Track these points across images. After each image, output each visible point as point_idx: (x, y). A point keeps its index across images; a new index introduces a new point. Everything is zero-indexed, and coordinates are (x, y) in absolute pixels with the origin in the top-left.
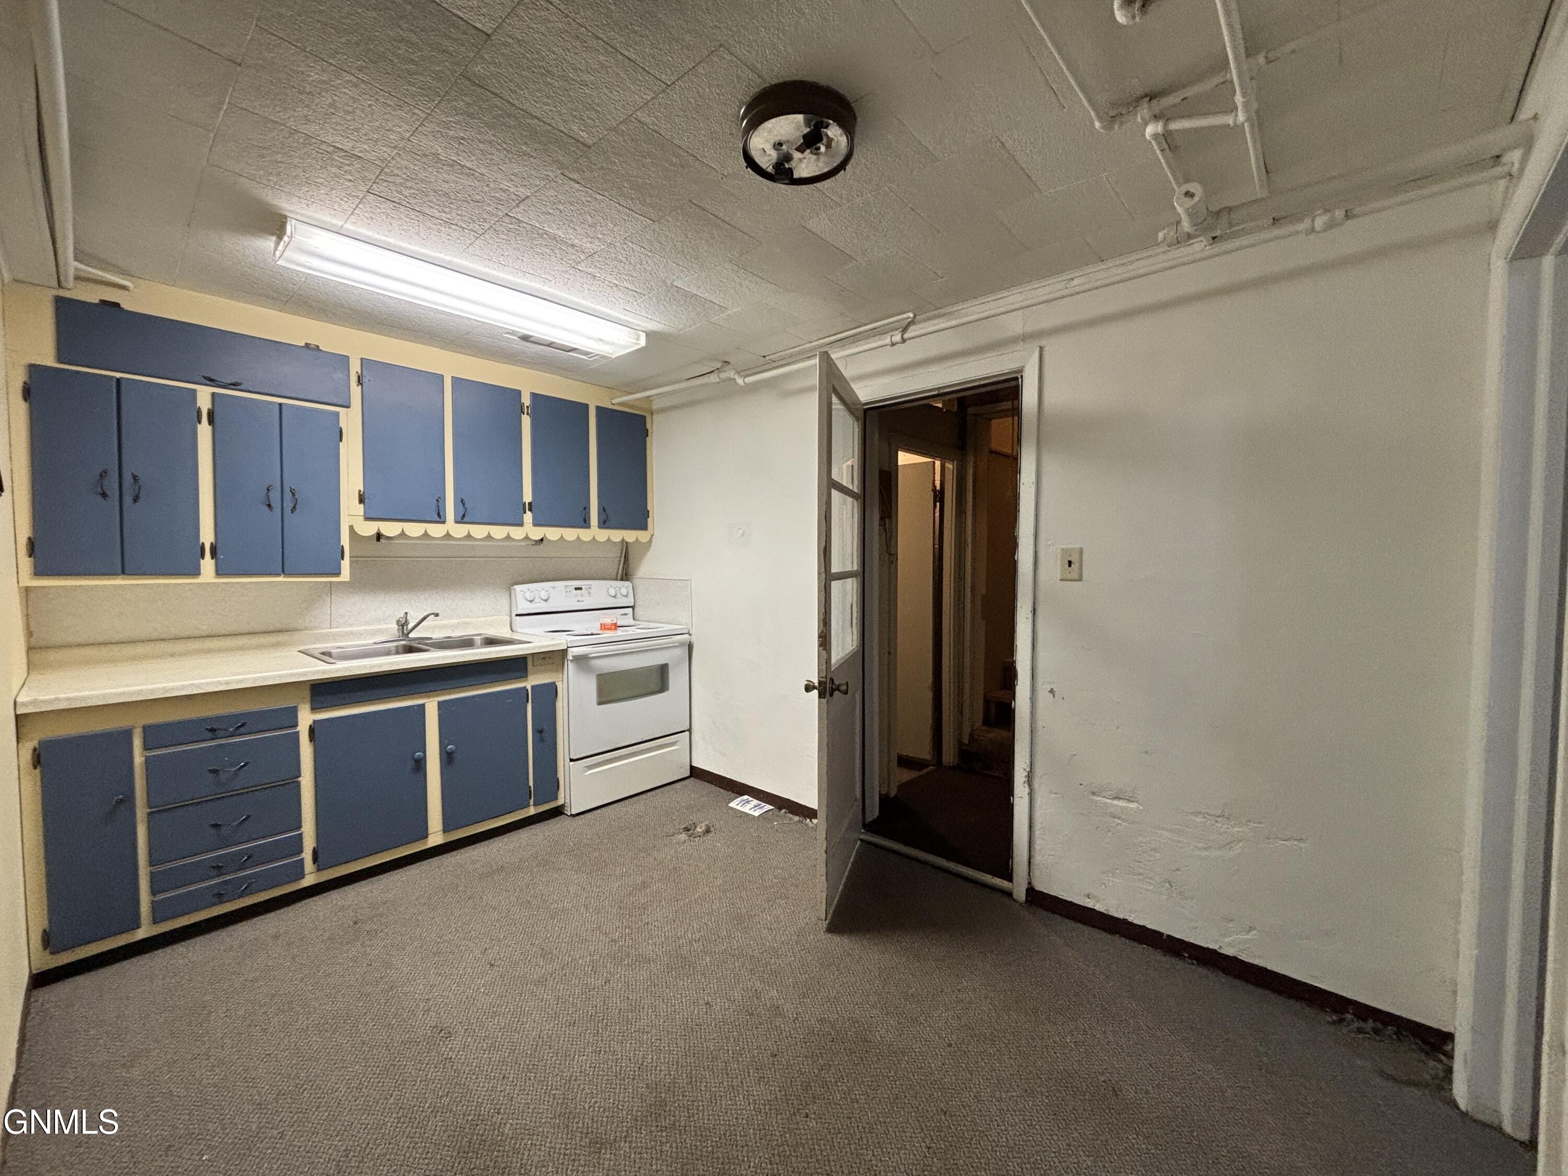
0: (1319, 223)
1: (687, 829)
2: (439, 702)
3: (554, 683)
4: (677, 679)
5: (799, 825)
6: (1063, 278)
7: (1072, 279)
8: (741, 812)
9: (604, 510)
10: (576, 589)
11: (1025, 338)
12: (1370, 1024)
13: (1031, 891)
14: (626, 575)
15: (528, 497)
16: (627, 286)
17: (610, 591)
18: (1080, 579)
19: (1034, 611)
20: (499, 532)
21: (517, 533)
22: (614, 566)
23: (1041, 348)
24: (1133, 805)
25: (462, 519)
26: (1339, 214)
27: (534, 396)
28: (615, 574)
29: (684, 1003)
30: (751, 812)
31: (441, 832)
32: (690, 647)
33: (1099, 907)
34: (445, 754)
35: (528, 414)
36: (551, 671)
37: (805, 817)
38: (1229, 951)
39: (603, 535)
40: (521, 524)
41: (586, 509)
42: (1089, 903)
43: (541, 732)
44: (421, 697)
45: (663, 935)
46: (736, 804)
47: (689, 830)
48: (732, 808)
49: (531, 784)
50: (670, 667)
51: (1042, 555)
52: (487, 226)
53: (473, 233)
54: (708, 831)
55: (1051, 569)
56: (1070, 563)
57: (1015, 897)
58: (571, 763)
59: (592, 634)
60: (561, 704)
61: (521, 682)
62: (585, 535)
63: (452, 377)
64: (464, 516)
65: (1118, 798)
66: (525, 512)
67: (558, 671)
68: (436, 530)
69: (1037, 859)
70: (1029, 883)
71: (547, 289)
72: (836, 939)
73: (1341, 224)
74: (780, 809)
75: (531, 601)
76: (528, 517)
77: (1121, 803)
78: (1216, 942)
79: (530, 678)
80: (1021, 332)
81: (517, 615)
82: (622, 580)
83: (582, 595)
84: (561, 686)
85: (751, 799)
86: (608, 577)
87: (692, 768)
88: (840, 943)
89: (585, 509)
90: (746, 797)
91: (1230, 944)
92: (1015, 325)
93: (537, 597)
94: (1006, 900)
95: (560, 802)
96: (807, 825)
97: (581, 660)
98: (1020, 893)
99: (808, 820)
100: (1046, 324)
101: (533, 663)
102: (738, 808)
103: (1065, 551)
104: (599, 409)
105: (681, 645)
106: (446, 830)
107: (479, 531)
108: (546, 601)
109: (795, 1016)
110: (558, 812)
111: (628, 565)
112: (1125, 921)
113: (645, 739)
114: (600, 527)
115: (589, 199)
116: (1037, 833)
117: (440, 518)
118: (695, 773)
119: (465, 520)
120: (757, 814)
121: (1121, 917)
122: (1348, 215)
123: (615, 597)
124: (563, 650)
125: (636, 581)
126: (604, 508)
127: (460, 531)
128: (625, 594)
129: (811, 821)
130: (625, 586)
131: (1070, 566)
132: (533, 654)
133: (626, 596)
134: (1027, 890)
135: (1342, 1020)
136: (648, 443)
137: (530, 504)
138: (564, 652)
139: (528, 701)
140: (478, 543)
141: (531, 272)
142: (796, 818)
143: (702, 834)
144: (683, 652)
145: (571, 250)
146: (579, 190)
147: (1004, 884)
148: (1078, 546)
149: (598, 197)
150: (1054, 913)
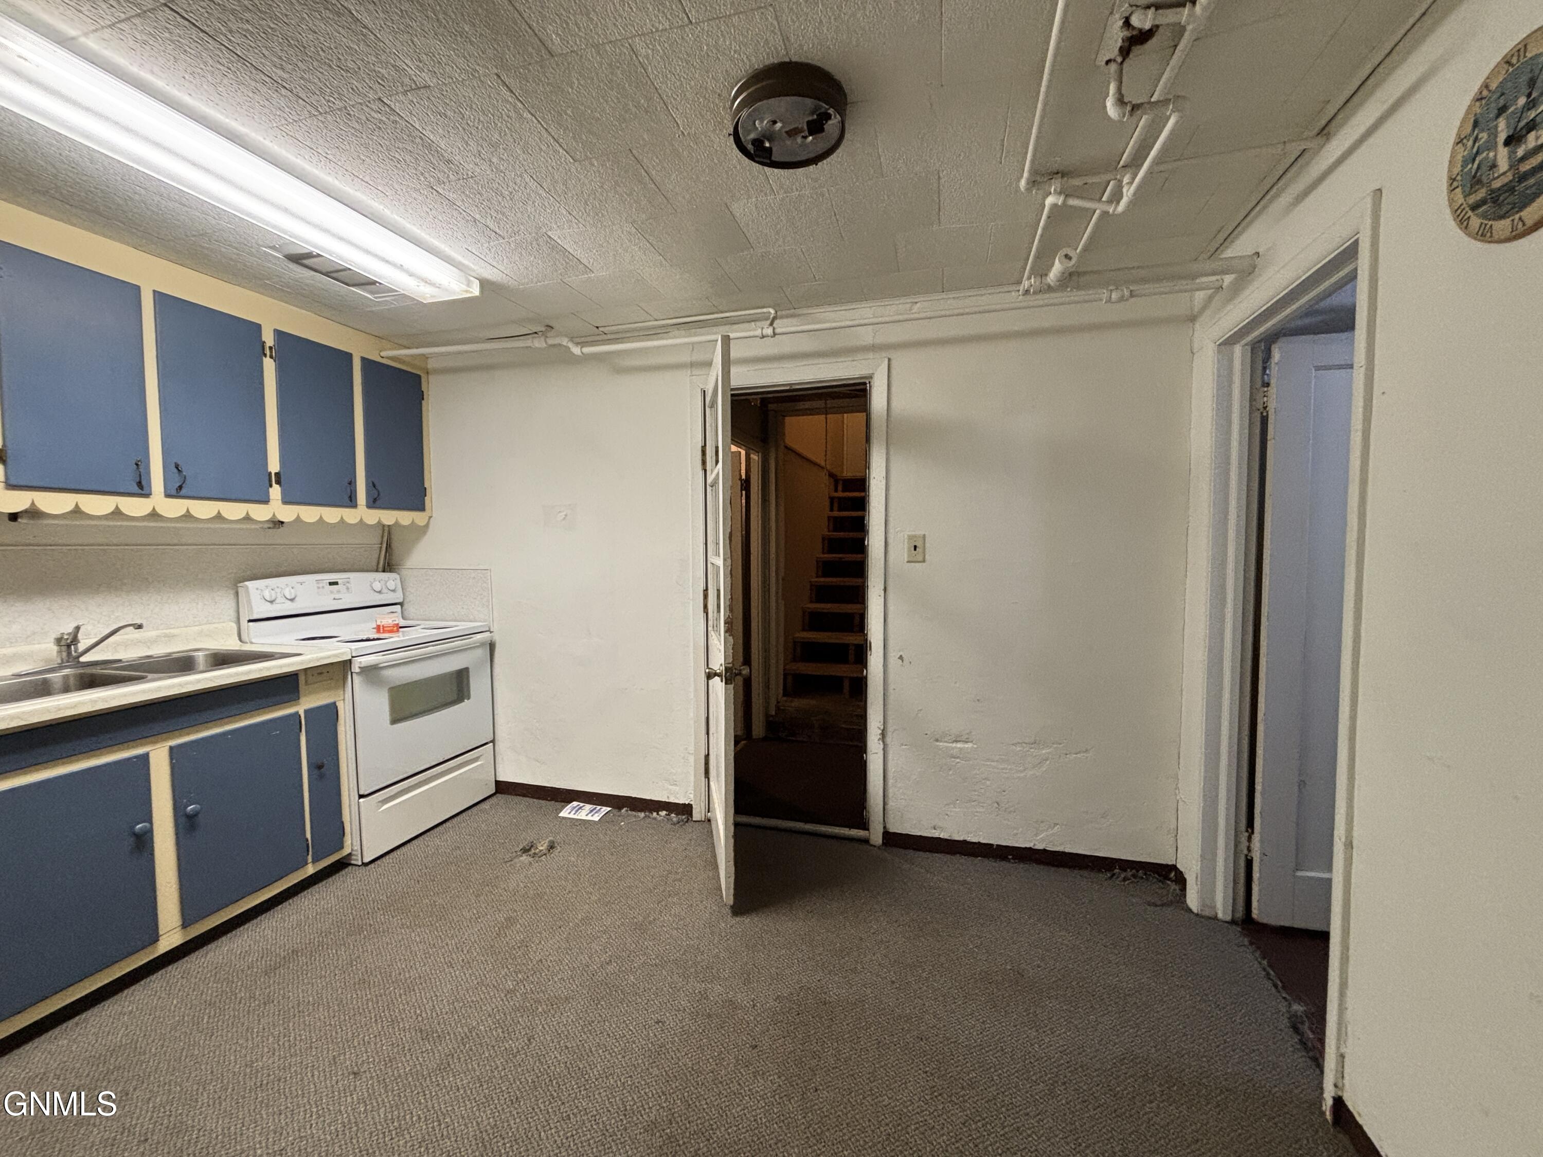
0: (1114, 296)
1: (525, 851)
2: (171, 748)
3: (335, 703)
4: (478, 685)
5: (648, 820)
6: (908, 301)
7: (916, 303)
8: (577, 820)
9: (374, 486)
10: (331, 584)
11: (874, 348)
12: (1129, 873)
13: (887, 835)
14: (389, 566)
15: (274, 466)
16: (488, 223)
17: (373, 585)
18: (924, 561)
19: (885, 590)
20: (234, 511)
21: (261, 513)
22: (373, 555)
23: (889, 360)
24: (970, 745)
25: (176, 491)
26: (1127, 293)
27: (279, 334)
28: (374, 564)
29: (634, 1031)
30: (589, 818)
31: (180, 928)
32: (492, 646)
33: (943, 835)
34: (183, 820)
35: (271, 357)
36: (329, 689)
37: (651, 811)
38: (1040, 846)
39: (373, 517)
40: (266, 501)
41: (352, 483)
42: (936, 834)
43: (320, 767)
44: (142, 745)
45: (567, 968)
46: (567, 812)
47: (529, 850)
48: (564, 818)
49: (308, 836)
50: (470, 670)
51: (890, 541)
52: (339, 104)
53: (309, 108)
54: (551, 847)
55: (900, 552)
56: (915, 548)
57: (872, 842)
58: (361, 800)
59: (368, 640)
60: (343, 729)
61: (291, 706)
62: (350, 516)
63: (154, 291)
64: (180, 487)
65: (956, 741)
66: (271, 486)
67: (336, 688)
68: (134, 507)
69: (891, 804)
70: (885, 827)
71: (377, 206)
72: (747, 920)
73: (1127, 300)
74: (620, 809)
75: (271, 602)
76: (275, 492)
77: (959, 745)
78: (1031, 841)
79: (303, 700)
80: (871, 342)
81: (250, 621)
82: (384, 571)
83: (339, 592)
84: (342, 707)
85: (582, 804)
86: (365, 568)
87: (498, 783)
88: (750, 923)
89: (350, 483)
90: (575, 804)
91: (1043, 840)
92: (866, 336)
93: (279, 595)
94: (865, 847)
95: (346, 851)
96: (655, 819)
97: (370, 672)
98: (876, 837)
99: (655, 814)
100: (893, 339)
101: (306, 682)
102: (572, 816)
103: (911, 538)
104: (367, 363)
105: (482, 644)
106: (186, 924)
107: (204, 509)
108: (292, 600)
109: (751, 1003)
110: (342, 865)
111: (391, 555)
112: (965, 842)
113: (446, 758)
114: (369, 506)
115: (512, 114)
116: (890, 782)
117: (142, 489)
118: (503, 788)
119: (183, 492)
120: (596, 818)
121: (961, 839)
122: (1132, 295)
123: (380, 592)
124: (346, 661)
125: (404, 572)
126: (373, 483)
127: (174, 508)
128: (393, 588)
129: (658, 814)
130: (391, 580)
131: (915, 549)
132: (306, 670)
133: (394, 591)
134: (883, 833)
135: (1114, 875)
136: (424, 409)
137: (276, 474)
138: (346, 665)
139: (301, 731)
140: (201, 526)
141: (367, 179)
142: (642, 815)
143: (547, 851)
144: (483, 653)
145: (443, 166)
146: (507, 101)
147: (861, 833)
148: (922, 533)
149: (526, 115)
150: (906, 848)
